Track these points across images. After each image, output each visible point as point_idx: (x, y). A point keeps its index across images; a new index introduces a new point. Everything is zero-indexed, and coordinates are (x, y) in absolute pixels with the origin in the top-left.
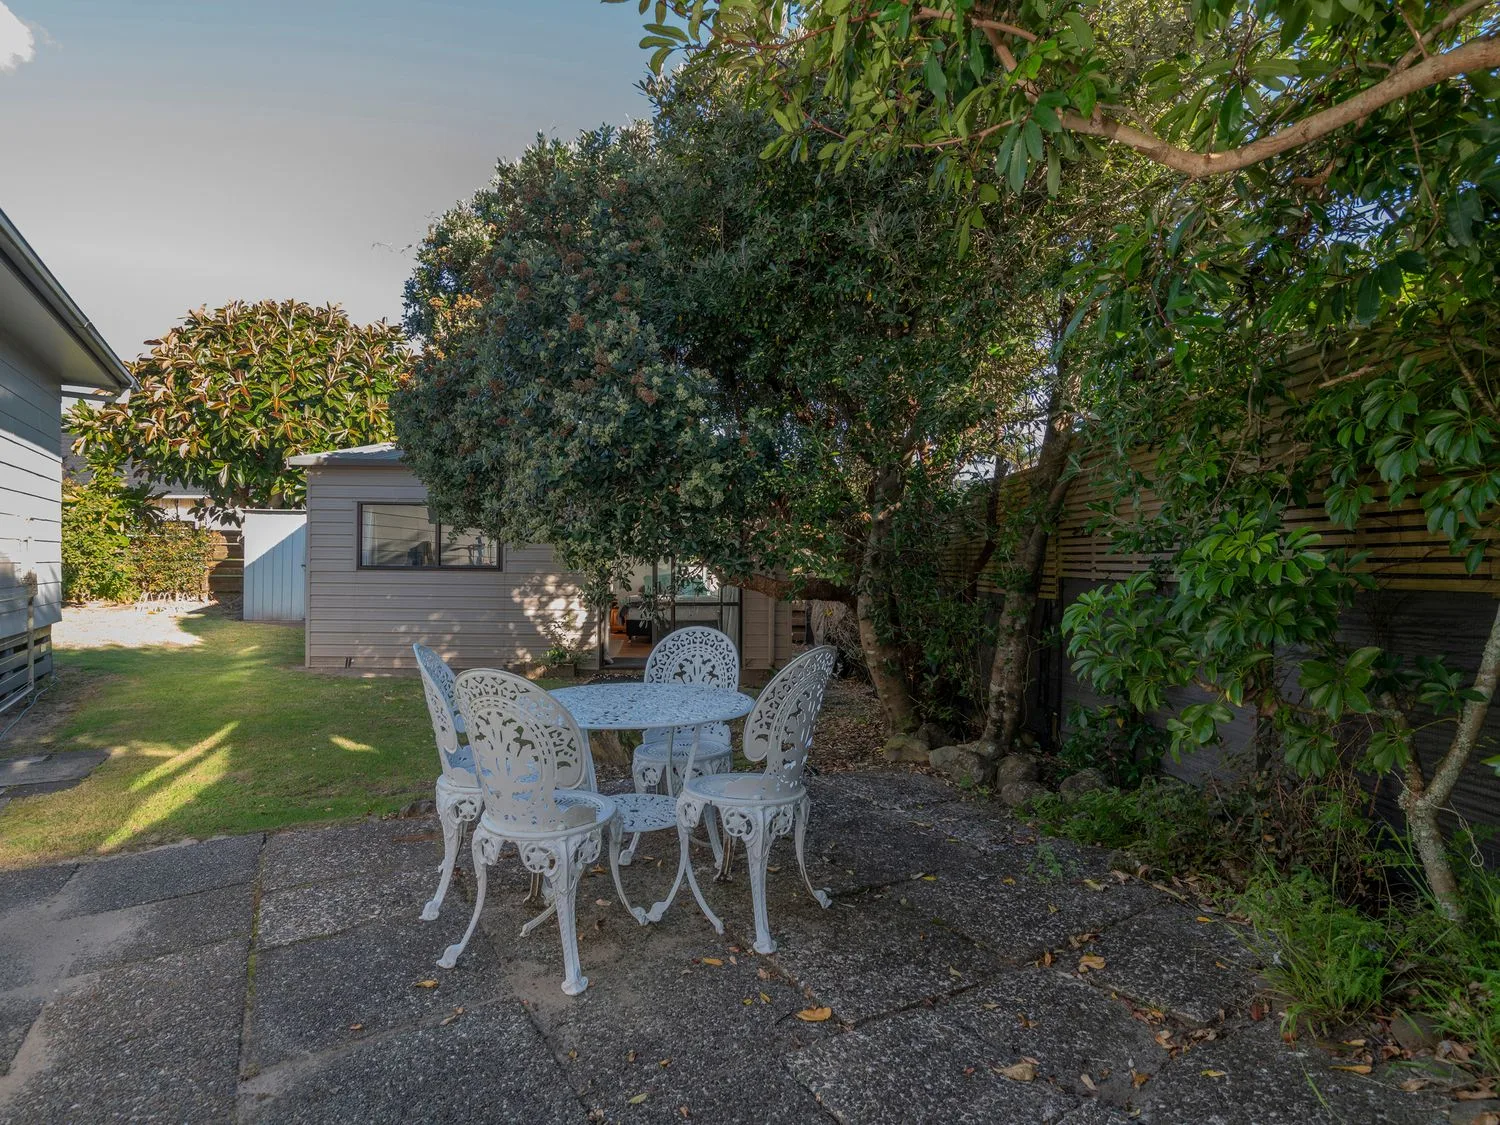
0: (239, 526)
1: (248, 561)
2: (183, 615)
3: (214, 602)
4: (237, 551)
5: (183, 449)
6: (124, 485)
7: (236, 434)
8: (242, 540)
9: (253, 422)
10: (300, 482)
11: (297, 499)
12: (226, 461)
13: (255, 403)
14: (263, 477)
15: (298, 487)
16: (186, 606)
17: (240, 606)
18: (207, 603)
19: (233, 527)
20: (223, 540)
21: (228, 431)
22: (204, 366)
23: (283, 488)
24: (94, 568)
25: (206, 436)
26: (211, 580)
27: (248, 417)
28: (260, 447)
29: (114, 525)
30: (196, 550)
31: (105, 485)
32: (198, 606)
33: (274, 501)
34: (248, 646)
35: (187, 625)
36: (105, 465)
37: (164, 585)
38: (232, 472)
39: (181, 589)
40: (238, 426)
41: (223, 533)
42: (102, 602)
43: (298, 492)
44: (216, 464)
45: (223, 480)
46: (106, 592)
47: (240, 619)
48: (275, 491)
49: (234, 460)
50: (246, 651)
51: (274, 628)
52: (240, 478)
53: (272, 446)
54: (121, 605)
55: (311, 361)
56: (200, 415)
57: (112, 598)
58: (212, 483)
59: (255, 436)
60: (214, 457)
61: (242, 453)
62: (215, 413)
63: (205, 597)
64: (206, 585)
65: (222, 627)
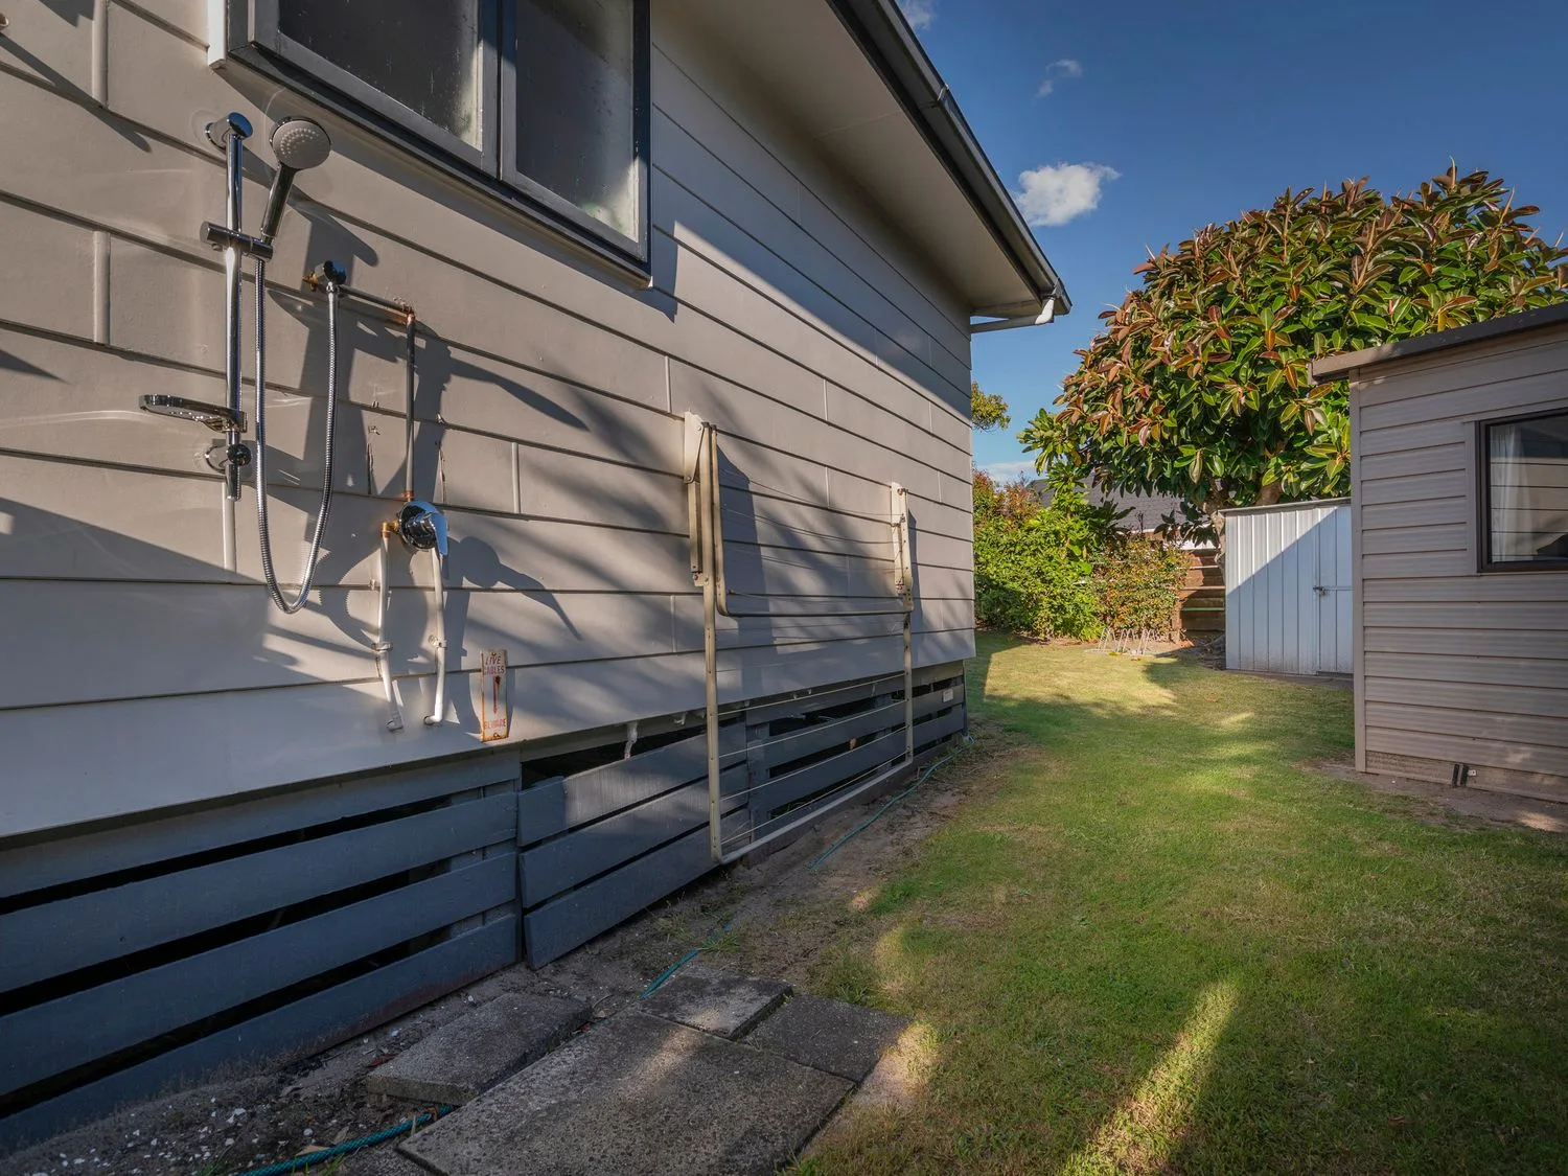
0: (1216, 543)
1: (1230, 586)
2: (1149, 657)
3: (1190, 643)
4: (1215, 575)
5: (1142, 435)
6: (1085, 502)
7: (1210, 400)
8: (1222, 559)
9: (1236, 379)
10: (1308, 458)
11: (1303, 486)
12: (1198, 446)
13: (1236, 348)
14: (1248, 464)
15: (1305, 466)
16: (1153, 648)
17: (1222, 650)
18: (1179, 644)
19: (1210, 545)
20: (1197, 562)
21: (1199, 400)
22: (1166, 321)
23: (1279, 474)
24: (1054, 597)
25: (1172, 413)
26: (1184, 616)
27: (1228, 371)
28: (1246, 410)
29: (1076, 551)
30: (1163, 575)
31: (1065, 504)
32: (1169, 648)
33: (1266, 494)
34: (1237, 711)
35: (1154, 673)
36: (1066, 480)
37: (1128, 621)
38: (1207, 459)
39: (1148, 626)
40: (1214, 387)
41: (1196, 553)
42: (1067, 639)
43: (1303, 476)
44: (1186, 451)
45: (1195, 472)
46: (1069, 628)
47: (1222, 667)
48: (1268, 479)
49: (1211, 441)
50: (1233, 721)
51: (1274, 684)
52: (1218, 468)
53: (1264, 407)
54: (1084, 644)
55: (1322, 268)
56: (1164, 386)
57: (1076, 635)
58: (1178, 483)
59: (1238, 397)
60: (1182, 442)
61: (1220, 430)
62: (1181, 376)
63: (1176, 636)
64: (1177, 621)
65: (1197, 678)
